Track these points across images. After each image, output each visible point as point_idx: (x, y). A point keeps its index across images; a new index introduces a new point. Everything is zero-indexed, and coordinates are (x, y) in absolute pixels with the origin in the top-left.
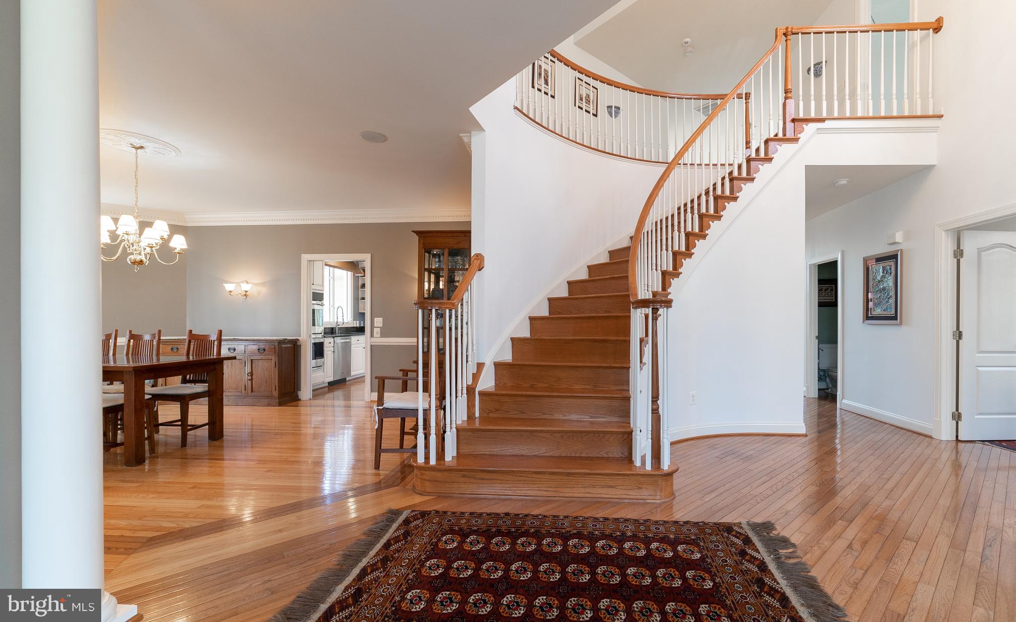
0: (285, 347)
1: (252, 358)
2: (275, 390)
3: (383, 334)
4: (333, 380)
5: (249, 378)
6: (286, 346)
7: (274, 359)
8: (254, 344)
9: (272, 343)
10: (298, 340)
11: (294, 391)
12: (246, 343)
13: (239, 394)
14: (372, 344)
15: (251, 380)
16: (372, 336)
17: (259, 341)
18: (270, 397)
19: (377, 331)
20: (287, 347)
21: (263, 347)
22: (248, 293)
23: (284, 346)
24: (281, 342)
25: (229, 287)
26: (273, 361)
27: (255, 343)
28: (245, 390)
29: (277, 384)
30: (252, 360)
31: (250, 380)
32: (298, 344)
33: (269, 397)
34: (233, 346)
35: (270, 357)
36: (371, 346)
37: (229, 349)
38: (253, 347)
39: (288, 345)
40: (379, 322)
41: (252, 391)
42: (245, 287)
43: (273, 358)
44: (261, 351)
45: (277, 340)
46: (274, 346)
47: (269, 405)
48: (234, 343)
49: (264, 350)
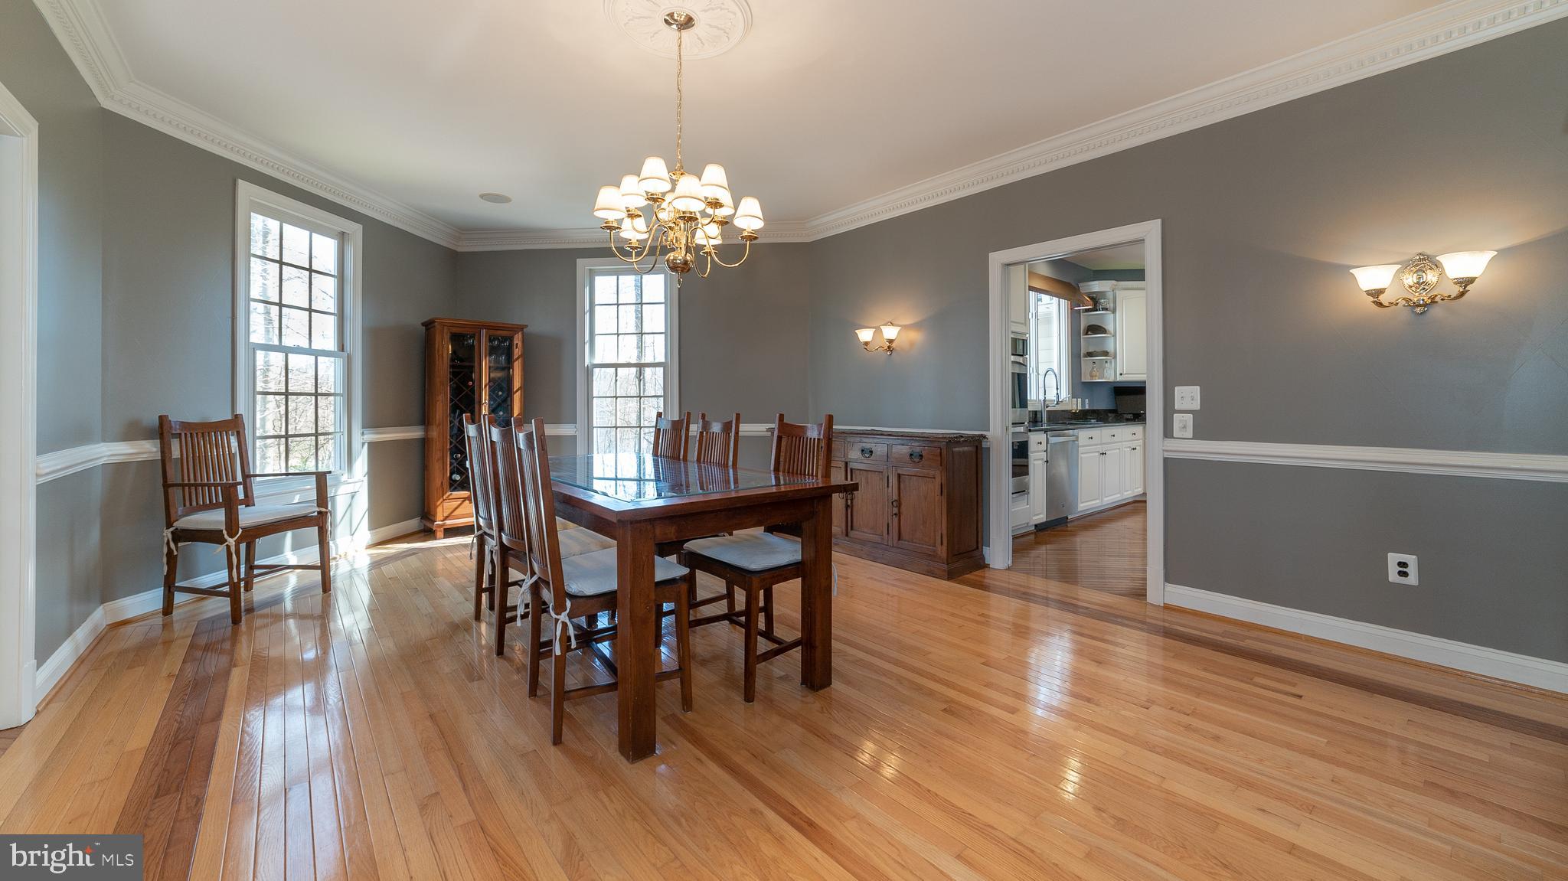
0: (960, 452)
1: (900, 473)
2: (942, 544)
3: (1202, 431)
4: (1045, 520)
5: (895, 510)
6: (961, 449)
7: (939, 477)
8: (902, 442)
9: (936, 444)
10: (984, 437)
11: (977, 548)
12: (891, 441)
13: (877, 538)
14: (1167, 455)
15: (899, 515)
16: (1168, 432)
17: (911, 437)
18: (932, 557)
19: (1183, 423)
20: (964, 452)
21: (918, 450)
22: (894, 345)
23: (957, 449)
24: (953, 441)
25: (865, 335)
26: (938, 480)
27: (905, 442)
28: (888, 533)
29: (945, 532)
30: (899, 476)
31: (896, 514)
32: (984, 445)
33: (930, 555)
34: (868, 446)
35: (932, 473)
36: (1166, 460)
37: (863, 451)
38: (902, 450)
39: (966, 449)
40: (1188, 397)
41: (899, 539)
42: (890, 332)
43: (938, 474)
44: (916, 458)
45: (944, 437)
46: (939, 450)
47: (930, 573)
48: (871, 440)
49: (921, 456)
